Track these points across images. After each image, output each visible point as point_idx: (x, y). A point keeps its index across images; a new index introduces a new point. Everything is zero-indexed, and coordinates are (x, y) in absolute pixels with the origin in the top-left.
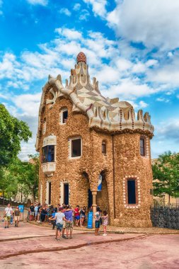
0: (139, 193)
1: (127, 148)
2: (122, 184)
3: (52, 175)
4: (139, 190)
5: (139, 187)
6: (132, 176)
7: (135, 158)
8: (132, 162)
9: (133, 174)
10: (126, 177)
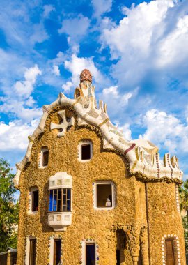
0: (179, 257)
1: (165, 201)
2: (160, 245)
3: (65, 229)
4: (178, 253)
5: (178, 249)
6: (172, 235)
7: (173, 213)
8: (170, 218)
9: (172, 232)
10: (165, 236)
